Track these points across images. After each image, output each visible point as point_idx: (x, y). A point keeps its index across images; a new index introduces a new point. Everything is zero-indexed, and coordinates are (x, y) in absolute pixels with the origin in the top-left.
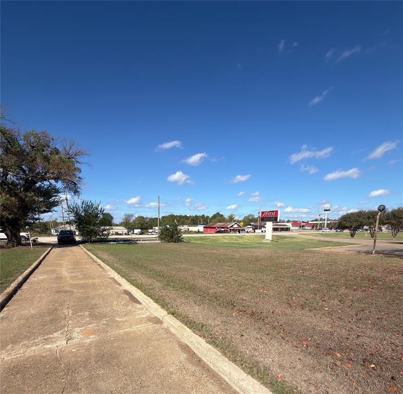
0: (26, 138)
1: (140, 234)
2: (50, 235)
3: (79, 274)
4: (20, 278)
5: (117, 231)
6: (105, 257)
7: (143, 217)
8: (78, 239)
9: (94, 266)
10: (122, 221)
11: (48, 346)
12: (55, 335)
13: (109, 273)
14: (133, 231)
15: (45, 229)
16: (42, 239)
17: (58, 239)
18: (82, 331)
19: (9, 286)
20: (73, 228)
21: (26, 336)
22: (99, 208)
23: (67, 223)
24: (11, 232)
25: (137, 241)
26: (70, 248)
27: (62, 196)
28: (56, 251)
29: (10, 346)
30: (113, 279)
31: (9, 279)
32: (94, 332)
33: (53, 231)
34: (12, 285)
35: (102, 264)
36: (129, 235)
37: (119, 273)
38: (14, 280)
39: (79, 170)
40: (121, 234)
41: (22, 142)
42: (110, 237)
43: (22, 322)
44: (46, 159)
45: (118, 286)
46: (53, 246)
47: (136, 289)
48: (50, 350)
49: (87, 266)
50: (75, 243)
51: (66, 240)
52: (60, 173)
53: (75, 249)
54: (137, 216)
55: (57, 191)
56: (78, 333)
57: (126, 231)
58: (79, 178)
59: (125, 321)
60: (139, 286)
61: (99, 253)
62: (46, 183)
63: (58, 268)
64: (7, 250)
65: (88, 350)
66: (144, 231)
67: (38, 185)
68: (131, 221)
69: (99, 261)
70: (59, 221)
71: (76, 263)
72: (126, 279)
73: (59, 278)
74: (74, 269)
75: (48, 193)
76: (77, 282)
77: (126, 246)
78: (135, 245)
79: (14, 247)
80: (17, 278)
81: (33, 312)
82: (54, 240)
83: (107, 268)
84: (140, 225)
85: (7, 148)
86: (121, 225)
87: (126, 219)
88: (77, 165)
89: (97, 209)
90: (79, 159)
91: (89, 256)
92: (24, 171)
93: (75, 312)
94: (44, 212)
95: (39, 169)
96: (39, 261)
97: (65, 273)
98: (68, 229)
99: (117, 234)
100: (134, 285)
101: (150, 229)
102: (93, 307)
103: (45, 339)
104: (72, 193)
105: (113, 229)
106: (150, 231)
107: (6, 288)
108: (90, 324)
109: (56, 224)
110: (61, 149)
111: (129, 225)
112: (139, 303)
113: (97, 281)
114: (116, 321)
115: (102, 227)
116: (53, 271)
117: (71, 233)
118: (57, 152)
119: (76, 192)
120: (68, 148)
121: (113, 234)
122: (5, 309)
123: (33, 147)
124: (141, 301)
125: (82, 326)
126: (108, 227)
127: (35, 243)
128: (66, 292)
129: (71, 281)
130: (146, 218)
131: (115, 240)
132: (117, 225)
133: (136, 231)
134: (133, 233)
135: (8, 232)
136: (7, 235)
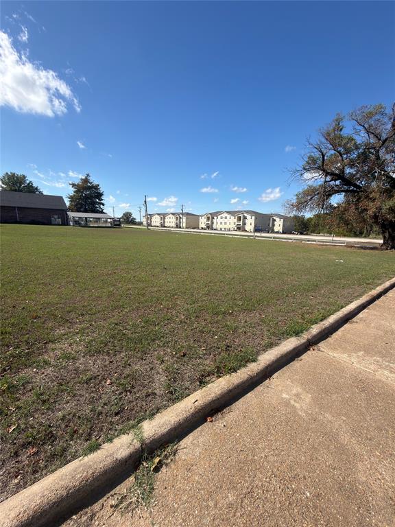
43: (380, 333)
64: (380, 252)
135: (387, 235)
136: (384, 237)
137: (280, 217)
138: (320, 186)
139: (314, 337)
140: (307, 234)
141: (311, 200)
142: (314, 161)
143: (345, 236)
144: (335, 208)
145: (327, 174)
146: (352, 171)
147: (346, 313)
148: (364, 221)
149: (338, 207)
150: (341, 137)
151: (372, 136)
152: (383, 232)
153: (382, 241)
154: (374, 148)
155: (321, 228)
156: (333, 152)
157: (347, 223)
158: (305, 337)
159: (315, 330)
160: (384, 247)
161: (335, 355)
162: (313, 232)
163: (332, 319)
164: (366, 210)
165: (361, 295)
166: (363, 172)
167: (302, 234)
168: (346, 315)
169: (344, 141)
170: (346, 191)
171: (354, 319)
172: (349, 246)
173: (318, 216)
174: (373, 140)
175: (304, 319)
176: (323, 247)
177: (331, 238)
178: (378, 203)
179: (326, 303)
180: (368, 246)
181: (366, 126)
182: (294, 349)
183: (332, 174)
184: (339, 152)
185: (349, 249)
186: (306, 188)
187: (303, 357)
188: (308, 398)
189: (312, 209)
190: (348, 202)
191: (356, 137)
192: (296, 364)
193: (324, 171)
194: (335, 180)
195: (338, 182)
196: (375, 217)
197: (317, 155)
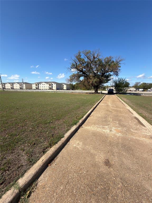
2: (106, 90)
3: (115, 105)
4: (97, 104)
6: (125, 100)
8: (114, 92)
9: (120, 103)
10: (134, 85)
11: (104, 130)
12: (106, 127)
14: (139, 90)
15: (104, 89)
16: (103, 92)
17: (108, 92)
20: (113, 88)
21: (97, 124)
23: (111, 86)
25: (141, 94)
26: (111, 95)
28: (107, 96)
29: (93, 125)
35: (124, 103)
38: (95, 104)
39: (120, 67)
46: (106, 94)
48: (104, 132)
49: (118, 103)
50: (113, 94)
51: (111, 92)
53: (113, 96)
56: (114, 129)
58: (119, 70)
61: (123, 98)
63: (107, 102)
65: (118, 139)
66: (145, 90)
70: (109, 86)
71: (113, 101)
73: (108, 106)
74: (113, 103)
76: (114, 108)
77: (135, 96)
78: (140, 96)
81: (100, 116)
86: (133, 87)
87: (136, 85)
89: (124, 81)
91: (118, 99)
93: (113, 120)
96: (102, 99)
97: (110, 104)
98: (111, 88)
103: (103, 127)
105: (129, 89)
108: (119, 127)
113: (121, 110)
117: (113, 90)
118: (113, 62)
119: (117, 75)
121: (129, 91)
125: (116, 127)
128: (110, 111)
129: (111, 108)
132: (131, 87)
135: (95, 89)
136: (95, 90)
137: (65, 84)
138: (77, 74)
139: (81, 123)
140: (74, 90)
141: (74, 78)
142: (74, 65)
143: (85, 90)
144: (81, 81)
145: (78, 70)
146: (85, 70)
147: (88, 114)
148: (90, 85)
149: (82, 81)
150: (81, 58)
151: (89, 60)
152: (94, 89)
153: (94, 91)
154: (90, 63)
155: (78, 88)
156: (79, 63)
157: (85, 86)
158: (78, 124)
159: (81, 121)
160: (95, 93)
161: (87, 128)
162: (76, 89)
163: (85, 117)
164: (90, 82)
165: (91, 108)
166: (88, 70)
167: (73, 90)
168: (88, 115)
169: (82, 60)
170: (84, 76)
171: (90, 116)
172: (87, 93)
173: (77, 84)
174: (89, 61)
175: (77, 118)
176: (80, 94)
177: (81, 91)
178: (92, 80)
179: (83, 112)
180: (91, 93)
181: (87, 56)
182: (75, 129)
183: (80, 70)
184: (81, 63)
185: (87, 94)
186: (72, 74)
187: (78, 131)
188: (81, 143)
189: (75, 81)
190: (85, 79)
191: (85, 59)
192: (77, 134)
193: (77, 69)
194: (81, 72)
195: (81, 73)
196: (92, 84)
197: (75, 63)
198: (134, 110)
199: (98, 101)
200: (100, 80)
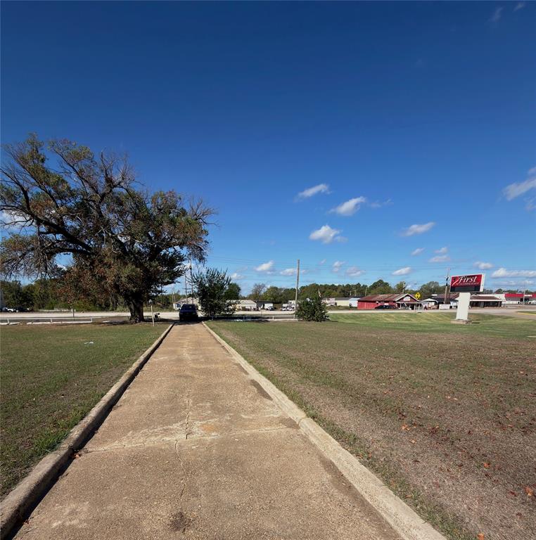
0: (154, 200)
1: (272, 310)
2: (172, 310)
3: (201, 356)
4: (142, 358)
5: (244, 305)
6: (230, 337)
7: (276, 288)
8: (200, 314)
9: (217, 348)
10: (251, 293)
11: (167, 439)
12: (175, 426)
13: (234, 357)
14: (264, 306)
15: (166, 303)
16: (164, 315)
17: (180, 315)
18: (202, 425)
19: (131, 366)
20: (196, 302)
21: (145, 424)
22: (226, 278)
23: (190, 296)
24: (135, 306)
25: (268, 318)
26: (192, 325)
27: (186, 264)
28: (177, 328)
29: (131, 432)
30: (238, 365)
31: (131, 358)
32: (216, 429)
33: (175, 306)
34: (134, 365)
35: (227, 346)
36: (258, 310)
37: (245, 359)
38: (136, 360)
39: (206, 233)
40: (248, 310)
41: (149, 206)
42: (237, 313)
43: (143, 407)
44: (172, 222)
45: (244, 374)
46: (174, 322)
47: (266, 380)
48: (169, 443)
49: (210, 348)
50: (199, 320)
51: (188, 316)
52: (186, 237)
53: (196, 326)
54: (269, 287)
55: (182, 259)
56: (198, 427)
57: (255, 306)
58: (206, 242)
59: (252, 420)
60: (270, 377)
61: (223, 332)
62: (171, 250)
63: (179, 349)
64: (130, 326)
65: (209, 449)
66: (277, 306)
67: (162, 253)
68: (262, 293)
69: (223, 342)
70: (181, 294)
71: (198, 344)
72: (254, 366)
73: (180, 360)
74: (196, 350)
75: (173, 262)
76: (198, 366)
77: (254, 325)
78: (266, 323)
79: (136, 322)
80: (138, 357)
81: (153, 397)
82: (175, 315)
83: (233, 351)
84: (272, 299)
85: (136, 213)
86: (249, 298)
87: (256, 291)
88: (204, 227)
89: (223, 278)
90: (207, 219)
91: (212, 335)
92: (150, 238)
93: (196, 402)
94: (168, 283)
95: (165, 235)
96: (160, 339)
97: (186, 355)
98: (191, 303)
99: (244, 309)
100: (264, 375)
101: (285, 303)
102: (215, 398)
103: (165, 430)
104: (197, 260)
105: (239, 303)
106: (284, 305)
107: (128, 367)
108: (212, 418)
109: (178, 297)
110: (188, 210)
111: (259, 299)
112: (269, 398)
113: (220, 366)
114: (241, 417)
115: (228, 301)
116: (174, 352)
117: (194, 308)
118: (184, 213)
119: (201, 259)
120: (195, 207)
121: (239, 310)
122: (127, 391)
123: (160, 210)
124: (272, 396)
125: (204, 420)
126: (234, 301)
127: (157, 320)
128: (187, 377)
129: (192, 365)
130: (281, 289)
131: (241, 317)
132: (244, 298)
133: (267, 306)
134: (263, 308)
135: (132, 307)
136: (131, 310)
142: (11, 196)
144: (64, 273)
145: (39, 222)
149: (68, 271)
150: (45, 171)
151: (86, 185)
152: (129, 304)
153: (129, 314)
156: (39, 190)
158: (65, 447)
160: (133, 320)
161: (105, 448)
168: (108, 402)
170: (74, 251)
171: (118, 404)
174: (89, 191)
175: (58, 426)
177: (71, 315)
178: (115, 269)
180: (117, 320)
181: (77, 169)
183: (47, 223)
187: (69, 470)
190: (78, 265)
192: (62, 483)
193: (33, 216)
194: (55, 233)
198: (250, 363)
199: (147, 348)
200: (146, 270)
